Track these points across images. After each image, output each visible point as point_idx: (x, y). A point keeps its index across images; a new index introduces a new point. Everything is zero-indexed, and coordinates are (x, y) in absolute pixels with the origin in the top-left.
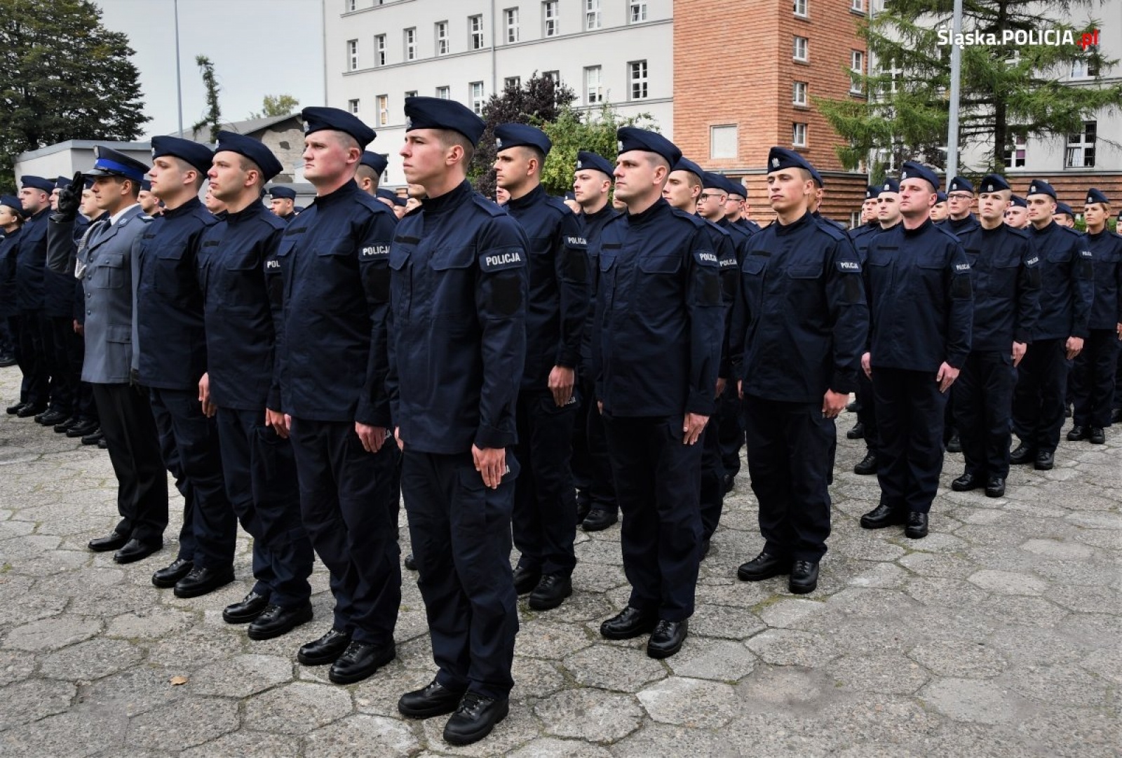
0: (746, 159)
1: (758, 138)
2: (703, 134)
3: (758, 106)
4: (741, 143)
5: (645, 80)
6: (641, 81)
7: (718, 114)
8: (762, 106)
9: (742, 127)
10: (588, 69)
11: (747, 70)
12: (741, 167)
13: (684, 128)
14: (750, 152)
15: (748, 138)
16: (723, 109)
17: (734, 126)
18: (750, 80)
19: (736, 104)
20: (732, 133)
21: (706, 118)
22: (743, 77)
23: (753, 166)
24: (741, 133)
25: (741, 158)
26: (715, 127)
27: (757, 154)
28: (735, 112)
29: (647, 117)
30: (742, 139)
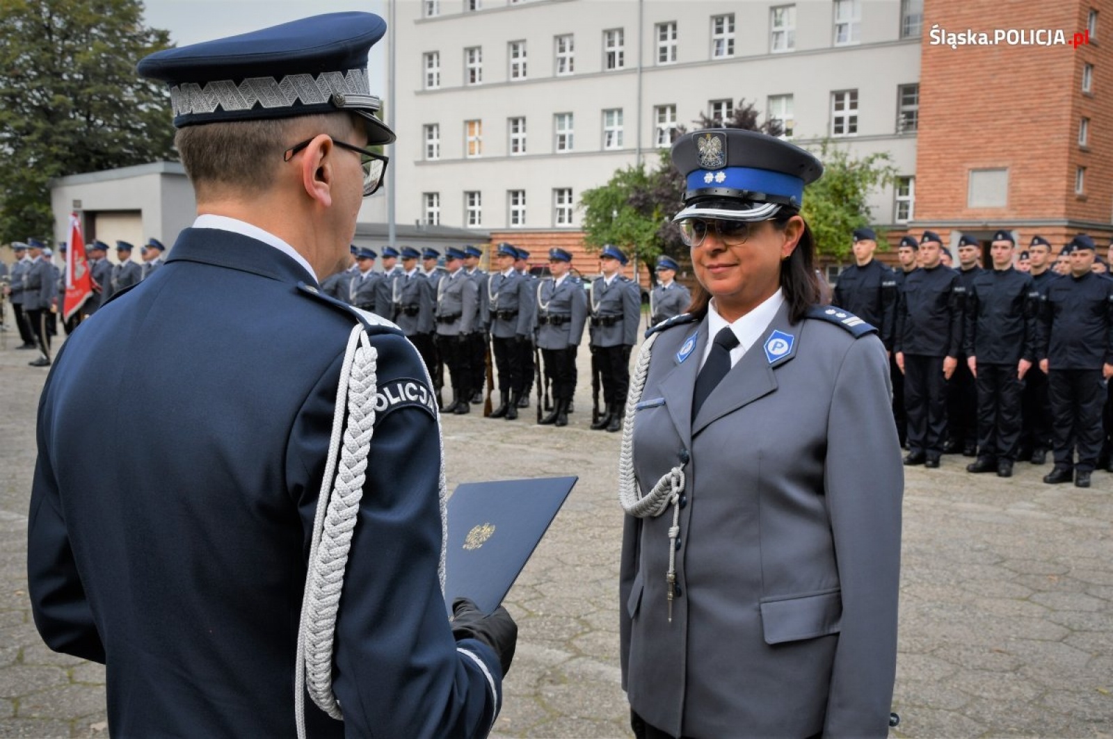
0: (1020, 208)
1: (1037, 184)
2: (958, 178)
3: (1039, 147)
4: (1013, 190)
5: (853, 112)
6: (847, 113)
7: (982, 155)
8: (1046, 146)
9: (1016, 171)
10: (772, 98)
11: (1026, 104)
12: (1010, 217)
13: (932, 170)
14: (1026, 200)
15: (1022, 184)
16: (989, 149)
17: (1003, 169)
18: (1031, 115)
19: (1008, 144)
20: (1002, 179)
21: (964, 159)
22: (1020, 112)
23: (1029, 216)
24: (1013, 180)
25: (1012, 207)
26: (975, 170)
27: (1035, 202)
28: (1005, 153)
29: (885, 157)
30: (1013, 185)
